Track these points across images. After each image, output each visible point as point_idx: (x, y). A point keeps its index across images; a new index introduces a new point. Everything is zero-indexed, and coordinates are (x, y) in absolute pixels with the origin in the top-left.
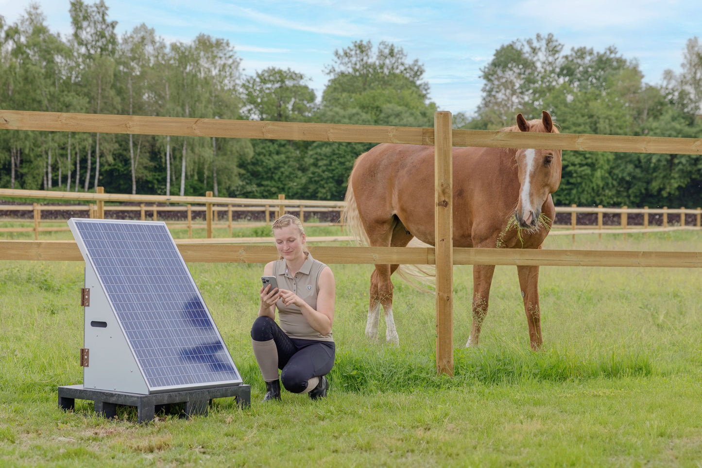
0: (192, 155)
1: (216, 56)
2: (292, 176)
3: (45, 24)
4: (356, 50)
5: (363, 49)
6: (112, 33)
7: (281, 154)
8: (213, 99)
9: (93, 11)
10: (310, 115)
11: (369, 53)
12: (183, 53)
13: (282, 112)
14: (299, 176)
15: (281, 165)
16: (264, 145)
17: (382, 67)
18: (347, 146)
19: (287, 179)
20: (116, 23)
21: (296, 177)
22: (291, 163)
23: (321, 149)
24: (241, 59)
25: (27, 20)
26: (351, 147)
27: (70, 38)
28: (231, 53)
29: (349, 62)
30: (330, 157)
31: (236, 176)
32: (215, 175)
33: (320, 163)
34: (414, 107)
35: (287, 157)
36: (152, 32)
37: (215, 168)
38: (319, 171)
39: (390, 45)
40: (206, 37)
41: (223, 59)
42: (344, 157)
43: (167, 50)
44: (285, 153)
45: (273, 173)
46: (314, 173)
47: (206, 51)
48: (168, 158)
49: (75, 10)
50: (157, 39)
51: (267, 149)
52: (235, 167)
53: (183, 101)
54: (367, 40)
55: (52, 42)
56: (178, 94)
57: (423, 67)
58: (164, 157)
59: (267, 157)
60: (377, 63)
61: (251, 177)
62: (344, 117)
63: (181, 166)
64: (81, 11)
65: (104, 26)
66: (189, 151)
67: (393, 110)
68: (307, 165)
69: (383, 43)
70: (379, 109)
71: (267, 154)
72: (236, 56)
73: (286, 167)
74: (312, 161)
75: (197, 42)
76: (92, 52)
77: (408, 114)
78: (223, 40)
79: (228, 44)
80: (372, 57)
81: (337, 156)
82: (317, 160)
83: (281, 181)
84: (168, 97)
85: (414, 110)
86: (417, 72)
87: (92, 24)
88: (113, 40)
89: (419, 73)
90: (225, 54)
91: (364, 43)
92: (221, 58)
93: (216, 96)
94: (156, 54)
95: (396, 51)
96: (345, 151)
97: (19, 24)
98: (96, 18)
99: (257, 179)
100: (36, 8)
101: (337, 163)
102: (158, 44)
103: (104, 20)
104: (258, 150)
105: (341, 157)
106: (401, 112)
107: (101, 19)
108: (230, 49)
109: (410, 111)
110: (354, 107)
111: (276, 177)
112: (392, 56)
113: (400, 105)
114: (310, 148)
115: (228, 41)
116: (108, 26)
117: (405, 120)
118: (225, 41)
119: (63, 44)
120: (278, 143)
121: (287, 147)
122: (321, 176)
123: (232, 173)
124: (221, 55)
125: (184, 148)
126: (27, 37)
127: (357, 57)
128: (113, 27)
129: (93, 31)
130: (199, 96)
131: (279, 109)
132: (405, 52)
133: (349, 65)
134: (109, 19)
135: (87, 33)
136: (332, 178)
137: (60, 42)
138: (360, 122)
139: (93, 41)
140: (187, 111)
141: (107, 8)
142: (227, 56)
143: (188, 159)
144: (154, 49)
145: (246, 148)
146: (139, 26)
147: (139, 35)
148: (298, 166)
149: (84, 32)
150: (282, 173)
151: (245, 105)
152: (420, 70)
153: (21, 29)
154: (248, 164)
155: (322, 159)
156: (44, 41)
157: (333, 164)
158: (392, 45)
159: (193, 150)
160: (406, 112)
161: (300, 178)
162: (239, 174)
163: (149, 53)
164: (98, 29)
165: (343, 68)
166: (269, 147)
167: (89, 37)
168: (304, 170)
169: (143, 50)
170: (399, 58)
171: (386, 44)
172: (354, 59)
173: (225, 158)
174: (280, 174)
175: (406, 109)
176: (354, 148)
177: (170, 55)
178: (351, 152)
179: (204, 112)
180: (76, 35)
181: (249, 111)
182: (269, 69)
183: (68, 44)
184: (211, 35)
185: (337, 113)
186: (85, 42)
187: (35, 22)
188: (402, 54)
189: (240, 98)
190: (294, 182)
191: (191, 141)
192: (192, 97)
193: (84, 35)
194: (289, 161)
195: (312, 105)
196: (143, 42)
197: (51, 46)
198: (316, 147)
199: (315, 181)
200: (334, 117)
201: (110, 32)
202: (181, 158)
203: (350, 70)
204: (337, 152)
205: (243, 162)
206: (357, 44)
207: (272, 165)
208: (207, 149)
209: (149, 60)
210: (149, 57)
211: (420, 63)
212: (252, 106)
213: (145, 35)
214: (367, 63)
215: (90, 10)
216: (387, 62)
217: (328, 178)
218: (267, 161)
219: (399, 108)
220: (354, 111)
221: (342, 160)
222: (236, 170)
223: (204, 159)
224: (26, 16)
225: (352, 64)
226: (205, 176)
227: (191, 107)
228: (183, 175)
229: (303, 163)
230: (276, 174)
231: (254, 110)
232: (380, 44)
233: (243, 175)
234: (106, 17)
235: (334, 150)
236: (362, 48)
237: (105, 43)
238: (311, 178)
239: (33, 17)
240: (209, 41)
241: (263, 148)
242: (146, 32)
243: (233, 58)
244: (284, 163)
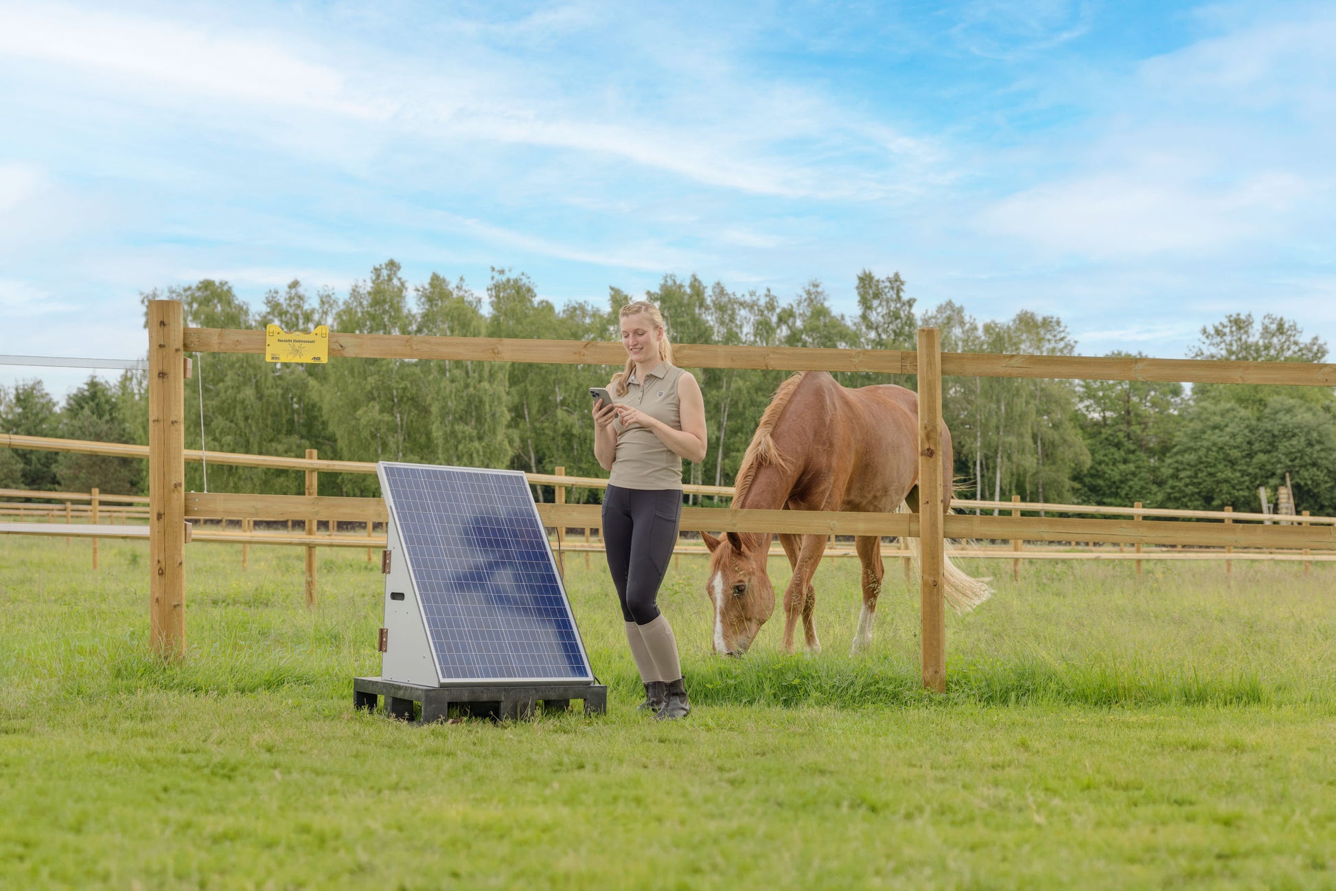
0: (1009, 464)
1: (1043, 339)
2: (1144, 492)
3: (827, 304)
4: (1231, 327)
5: (1242, 325)
6: (909, 312)
7: (1129, 462)
8: (1038, 393)
9: (886, 287)
10: (1176, 413)
11: (1251, 331)
12: (998, 334)
13: (1130, 409)
14: (1153, 492)
15: (1129, 477)
16: (1107, 451)
17: (1267, 348)
18: (1218, 452)
19: (1138, 496)
20: (914, 300)
21: (1150, 493)
22: (1143, 474)
23: (1183, 456)
24: (1076, 342)
25: (805, 300)
26: (1224, 453)
27: (858, 320)
28: (1062, 335)
29: (1221, 342)
30: (1196, 466)
31: (1068, 491)
32: (1041, 490)
33: (1182, 475)
34: (1312, 400)
35: (1138, 467)
36: (960, 311)
37: (1041, 482)
38: (1181, 484)
39: (1278, 319)
40: (1029, 315)
41: (1053, 342)
42: (1215, 466)
43: (980, 332)
44: (1134, 462)
45: (1118, 488)
46: (1173, 488)
47: (1028, 332)
48: (978, 468)
49: (864, 286)
50: (967, 319)
51: (1111, 457)
52: (1066, 480)
53: (997, 396)
54: (1247, 313)
55: (834, 327)
56: (991, 386)
57: (1325, 347)
58: (972, 467)
59: (1111, 467)
60: (1261, 343)
61: (1089, 493)
62: (1215, 413)
63: (996, 478)
64: (871, 287)
65: (898, 305)
66: (1005, 459)
67: (1282, 404)
68: (1164, 477)
69: (1268, 316)
70: (1263, 403)
71: (1111, 463)
72: (1068, 338)
73: (1136, 479)
74: (1171, 471)
75: (1018, 322)
76: (884, 336)
77: (1304, 408)
78: (1052, 318)
79: (1058, 323)
80: (1254, 335)
81: (1206, 464)
82: (1178, 470)
83: (1129, 498)
84: (979, 390)
85: (1313, 404)
86: (1316, 354)
87: (884, 303)
88: (910, 321)
89: (1319, 355)
90: (1055, 336)
91: (1243, 317)
92: (1049, 341)
93: (1042, 390)
94: (966, 338)
95: (1286, 326)
96: (1216, 459)
97: (795, 306)
98: (889, 295)
99: (1098, 496)
100: (816, 286)
101: (1205, 473)
102: (968, 326)
103: (899, 298)
104: (1099, 457)
105: (1211, 467)
106: (1294, 406)
107: (895, 296)
108: (1061, 329)
109: (1307, 404)
110: (1229, 401)
111: (1123, 493)
112: (1282, 333)
113: (1293, 398)
114: (1168, 455)
115: (1058, 318)
116: (904, 304)
117: (1299, 417)
118: (1054, 320)
119: (848, 328)
120: (1126, 448)
121: (1138, 453)
122: (1183, 491)
123: (1063, 487)
124: (1049, 336)
125: (999, 455)
126: (804, 321)
127: (1233, 336)
128: (910, 306)
129: (885, 311)
130: (1018, 390)
131: (1127, 405)
132: (1299, 327)
133: (1223, 345)
134: (905, 296)
135: (878, 314)
136: (1199, 493)
137: (844, 325)
138: (1237, 420)
139: (885, 323)
140: (1003, 408)
141: (902, 283)
142: (1058, 338)
143: (1004, 469)
144: (963, 332)
145: (1081, 454)
146: (944, 303)
147: (944, 315)
148: (1152, 478)
149: (874, 313)
150: (1131, 487)
151: (1081, 400)
152: (1321, 350)
153: (797, 311)
154: (1085, 476)
155: (1185, 469)
156: (825, 325)
157: (1200, 475)
158: (1281, 319)
159: (1009, 458)
160: (1301, 406)
161: (1155, 494)
162: (1073, 489)
163: (956, 337)
164: (892, 309)
165: (1213, 350)
166: (1113, 454)
167: (880, 318)
168: (1160, 484)
169: (949, 333)
170: (1290, 335)
171: (1273, 317)
172: (1228, 339)
173: (1054, 468)
174: (1127, 488)
175: (1302, 402)
176: (1229, 455)
177: (983, 338)
178: (1224, 459)
179: (1024, 409)
180: (864, 317)
181: (1087, 407)
182: (1113, 353)
183: (854, 328)
184: (1036, 313)
185: (1205, 409)
186: (875, 325)
187: (815, 302)
188: (1295, 329)
189: (1075, 392)
190: (1146, 500)
191: (1007, 445)
192: (1008, 391)
193: (874, 317)
194: (1140, 472)
195: (1178, 400)
196: (948, 323)
197: (833, 331)
198: (1176, 454)
199: (1175, 498)
200: (1200, 413)
201: (906, 312)
202: (995, 468)
203: (1224, 353)
204: (1204, 459)
205: (1079, 473)
206: (1232, 319)
207: (1117, 477)
208: (1029, 456)
209: (957, 345)
210: (956, 342)
211: (1320, 342)
212: (1092, 401)
213: (952, 314)
214: (1246, 342)
215: (881, 285)
216: (1275, 340)
217: (1192, 494)
218: (1110, 472)
219: (1292, 401)
220: (1228, 406)
221: (1212, 470)
222: (1068, 484)
223: (1025, 470)
224: (805, 296)
225: (1226, 345)
226: (1028, 492)
227: (1007, 404)
228: (998, 489)
229: (1159, 474)
230: (1123, 488)
231: (1094, 406)
232: (1265, 317)
233: (1078, 490)
234: (902, 294)
235: (1200, 458)
236: (1240, 324)
237: (900, 325)
238: (1169, 494)
239: (813, 297)
240: (1033, 320)
241: (1105, 455)
242: (954, 311)
243: (1066, 340)
244: (1134, 474)
